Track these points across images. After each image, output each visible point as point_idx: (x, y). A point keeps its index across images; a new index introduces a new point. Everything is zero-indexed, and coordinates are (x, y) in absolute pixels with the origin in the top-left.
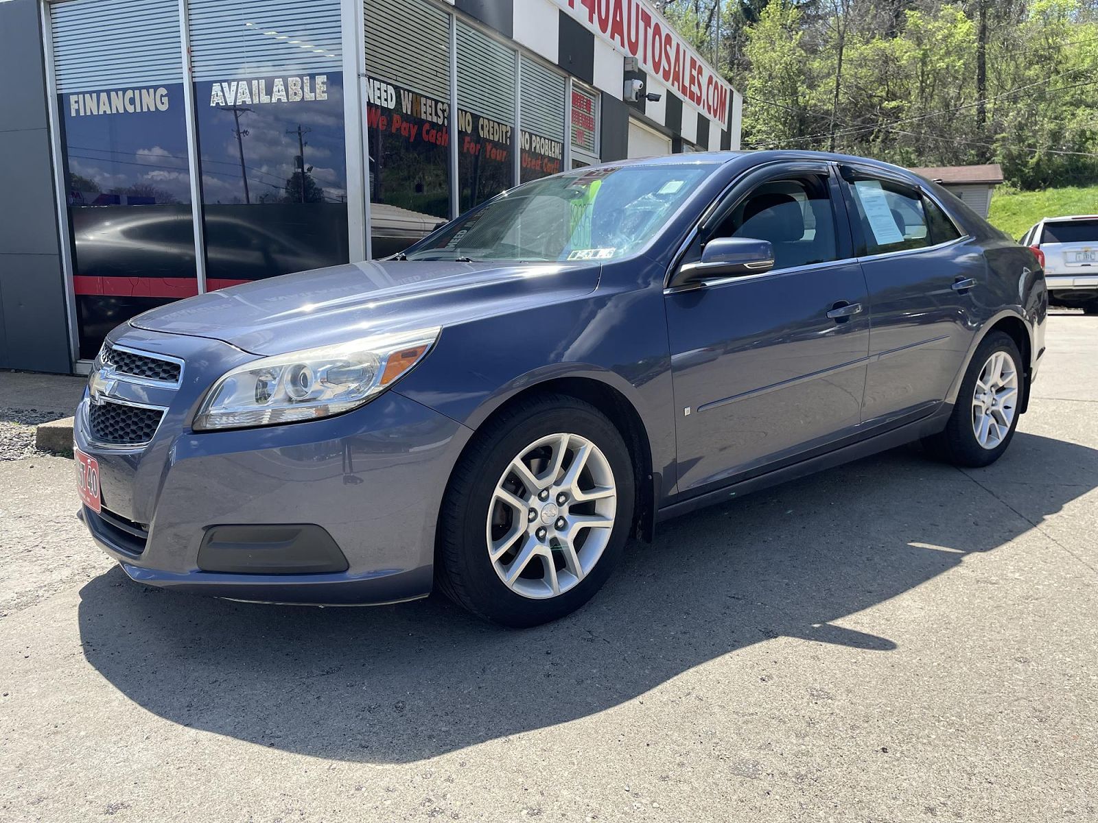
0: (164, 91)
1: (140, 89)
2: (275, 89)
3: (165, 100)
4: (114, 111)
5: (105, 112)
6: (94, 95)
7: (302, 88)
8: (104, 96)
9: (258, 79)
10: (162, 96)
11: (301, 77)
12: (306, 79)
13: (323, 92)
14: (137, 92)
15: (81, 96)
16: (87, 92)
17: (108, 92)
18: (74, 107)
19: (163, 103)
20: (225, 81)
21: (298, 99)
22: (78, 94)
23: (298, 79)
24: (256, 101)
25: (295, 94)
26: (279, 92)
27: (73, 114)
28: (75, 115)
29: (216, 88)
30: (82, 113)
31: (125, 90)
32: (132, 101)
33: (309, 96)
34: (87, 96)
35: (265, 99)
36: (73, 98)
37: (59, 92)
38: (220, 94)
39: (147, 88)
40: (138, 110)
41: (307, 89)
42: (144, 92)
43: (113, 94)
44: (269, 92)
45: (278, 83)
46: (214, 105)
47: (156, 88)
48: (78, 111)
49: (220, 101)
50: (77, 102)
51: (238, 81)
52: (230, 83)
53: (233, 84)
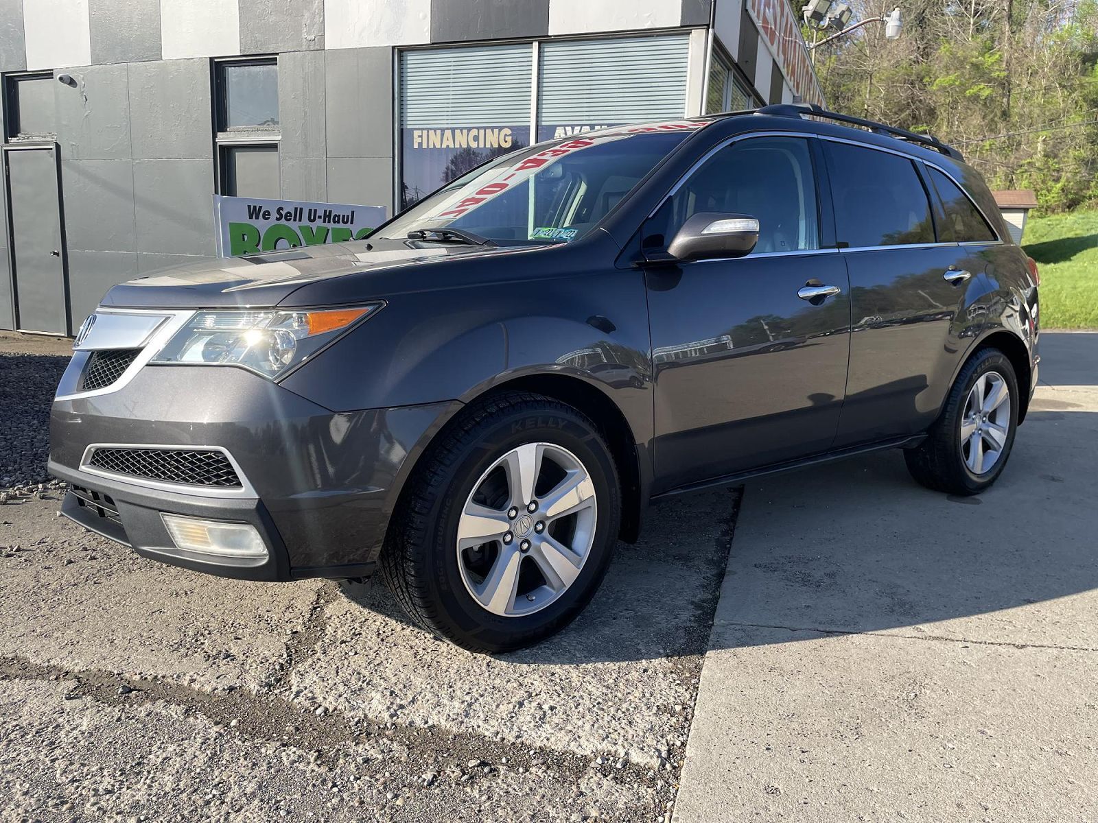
0: (509, 132)
1: (485, 128)
3: (509, 139)
4: (457, 146)
5: (448, 146)
6: (439, 132)
8: (448, 133)
10: (506, 135)
14: (482, 131)
15: (425, 132)
16: (431, 129)
17: (453, 130)
18: (417, 141)
19: (506, 142)
20: (569, 126)
22: (422, 129)
27: (416, 146)
29: (560, 131)
30: (424, 146)
31: (469, 129)
32: (476, 138)
34: (432, 132)
36: (416, 133)
37: (402, 127)
39: (492, 128)
40: (481, 146)
42: (489, 131)
43: (458, 132)
47: (501, 128)
48: (420, 144)
50: (421, 136)
51: (582, 126)
52: (573, 127)
53: (576, 128)
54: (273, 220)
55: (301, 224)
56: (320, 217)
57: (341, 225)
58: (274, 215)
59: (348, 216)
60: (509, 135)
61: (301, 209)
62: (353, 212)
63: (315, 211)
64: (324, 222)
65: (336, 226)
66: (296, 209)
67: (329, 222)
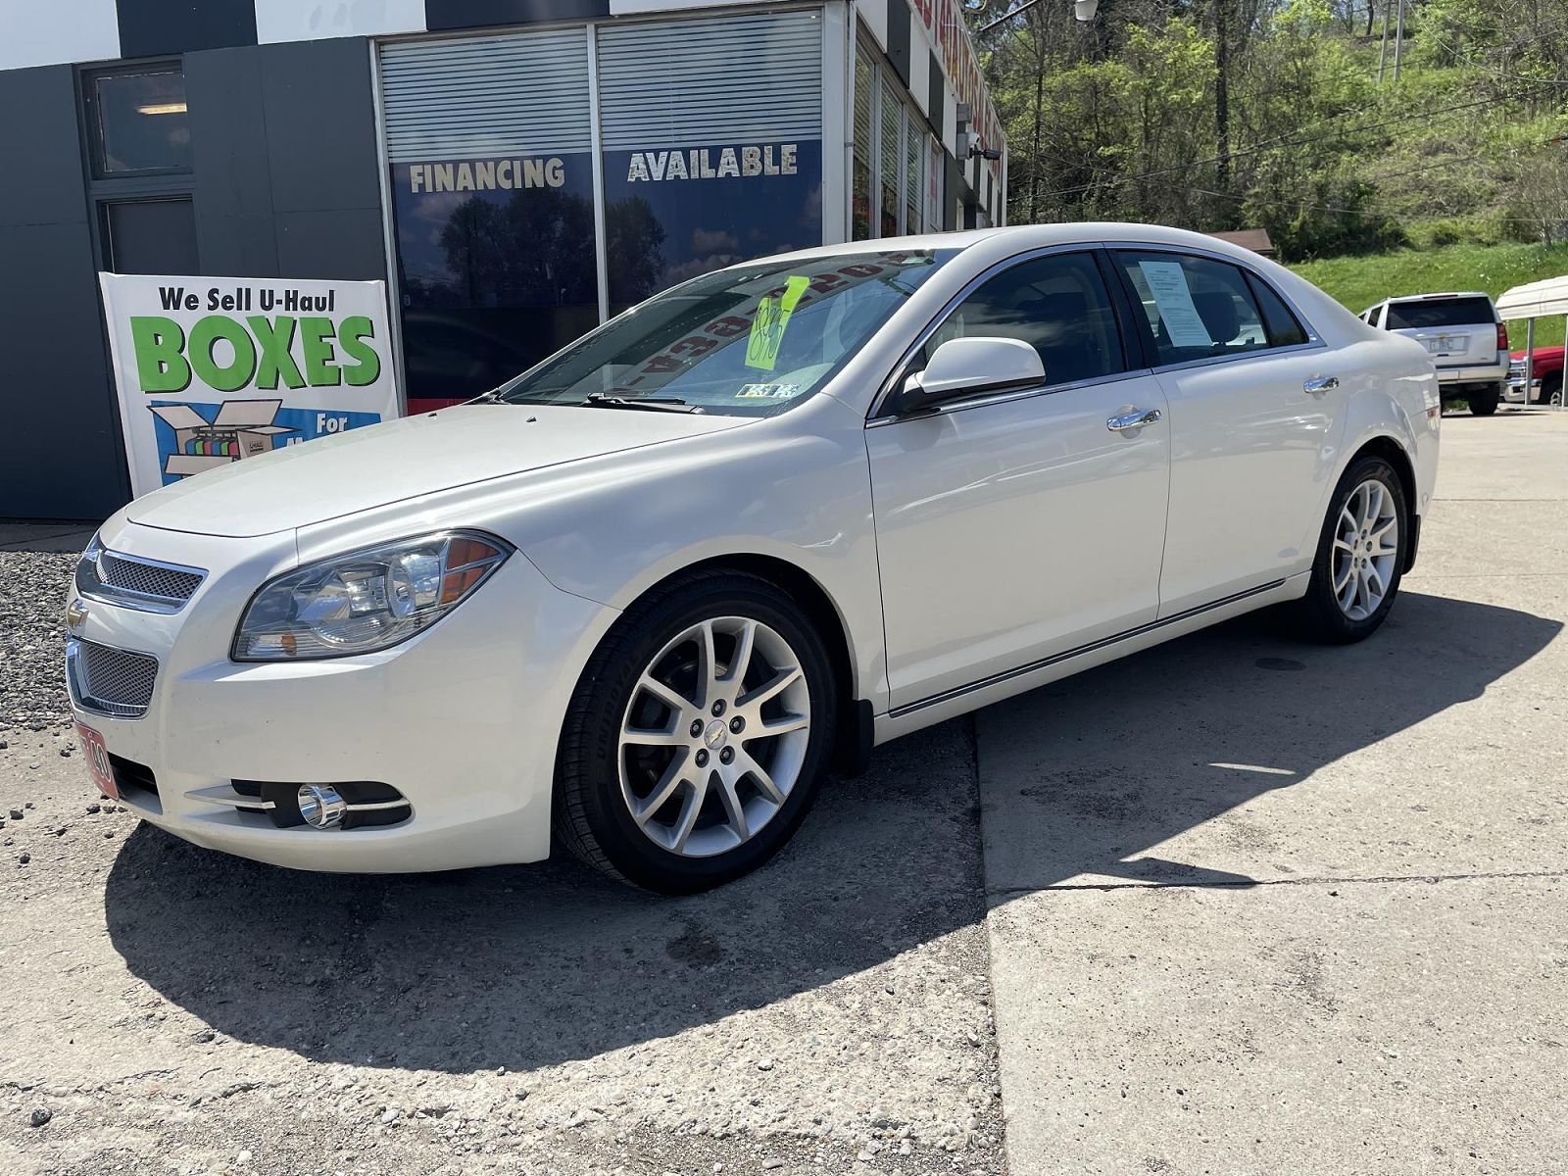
0: (559, 163)
1: (522, 159)
2: (723, 161)
3: (560, 173)
4: (481, 187)
5: (465, 188)
6: (449, 167)
7: (762, 160)
8: (464, 168)
9: (699, 149)
10: (555, 168)
11: (761, 146)
12: (768, 150)
13: (791, 165)
14: (517, 164)
15: (428, 168)
16: (439, 162)
17: (472, 163)
18: (416, 181)
19: (556, 178)
20: (650, 151)
21: (755, 173)
22: (423, 163)
23: (756, 148)
24: (695, 175)
25: (752, 167)
26: (728, 164)
27: (415, 189)
28: (417, 191)
29: (637, 159)
30: (429, 189)
31: (497, 161)
32: (509, 175)
33: (771, 170)
34: (438, 168)
35: (708, 173)
36: (415, 170)
37: (391, 161)
38: (642, 166)
39: (533, 159)
40: (518, 186)
41: (768, 160)
42: (528, 163)
43: (479, 166)
44: (714, 163)
45: (728, 154)
46: (634, 180)
47: (546, 159)
48: (422, 186)
49: (642, 176)
50: (421, 174)
51: (670, 150)
52: (657, 153)
53: (661, 154)
54: (203, 311)
55: (249, 314)
56: (279, 302)
57: (315, 313)
58: (204, 301)
59: (324, 299)
60: (560, 168)
61: (248, 291)
62: (331, 292)
63: (271, 292)
64: (287, 308)
65: (307, 314)
66: (239, 291)
67: (295, 309)
